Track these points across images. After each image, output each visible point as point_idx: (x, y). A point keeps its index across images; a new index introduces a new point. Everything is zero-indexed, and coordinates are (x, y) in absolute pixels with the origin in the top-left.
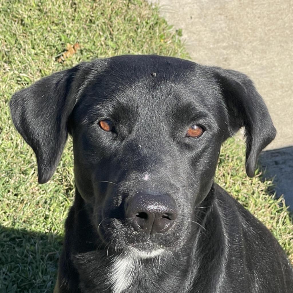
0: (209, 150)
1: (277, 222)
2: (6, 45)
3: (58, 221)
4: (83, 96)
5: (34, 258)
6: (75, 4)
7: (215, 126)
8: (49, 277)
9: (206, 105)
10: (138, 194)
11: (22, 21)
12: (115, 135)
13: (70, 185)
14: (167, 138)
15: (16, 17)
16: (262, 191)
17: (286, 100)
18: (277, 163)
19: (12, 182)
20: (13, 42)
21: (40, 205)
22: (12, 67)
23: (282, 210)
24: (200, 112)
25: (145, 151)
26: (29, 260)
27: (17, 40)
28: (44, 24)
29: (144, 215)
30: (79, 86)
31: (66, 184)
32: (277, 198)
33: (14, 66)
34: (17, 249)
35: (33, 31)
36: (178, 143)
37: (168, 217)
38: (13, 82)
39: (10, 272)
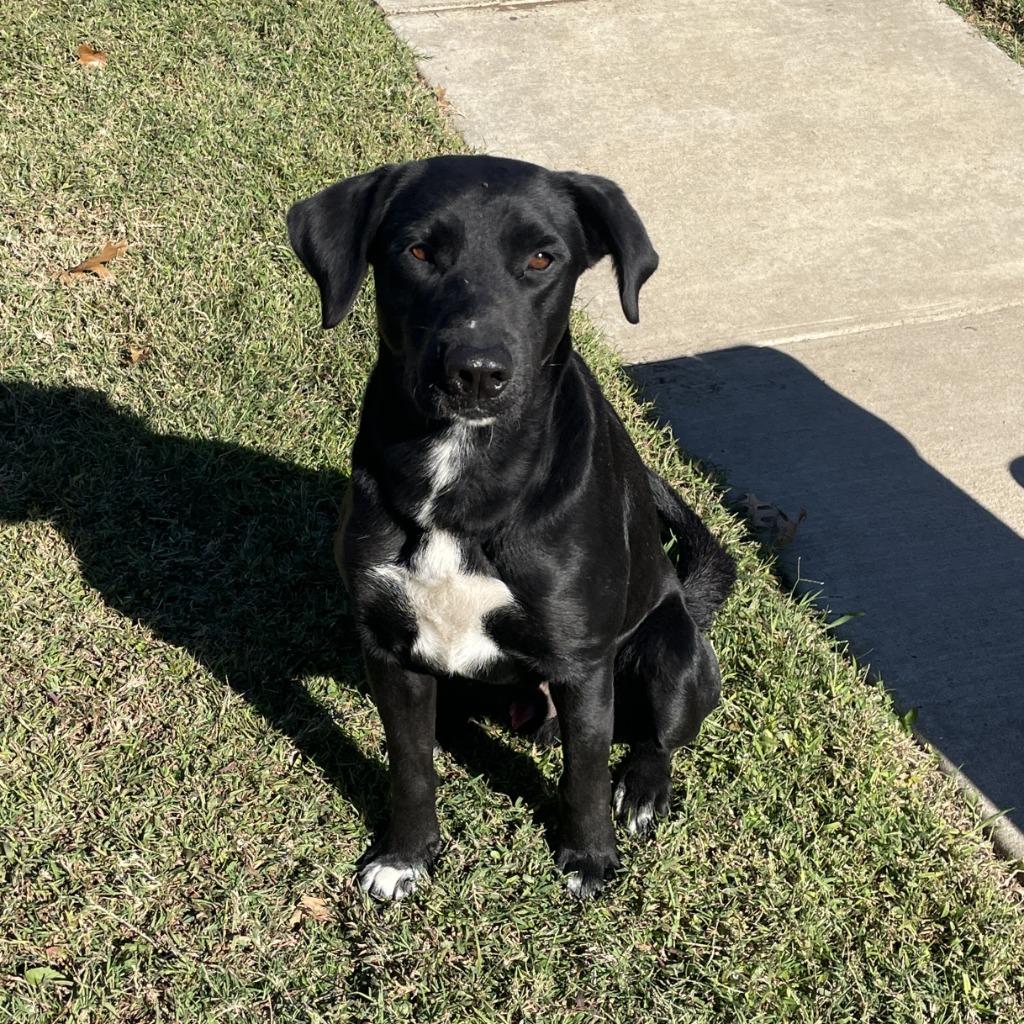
0: (559, 286)
1: (661, 462)
2: (256, 206)
3: (333, 454)
4: (391, 212)
5: (298, 506)
6: (359, 147)
7: (567, 255)
8: (320, 533)
9: (555, 226)
10: (461, 347)
11: (280, 170)
12: (433, 266)
13: (352, 405)
14: (503, 271)
15: (270, 165)
16: (638, 417)
17: (678, 291)
18: (662, 381)
19: (265, 398)
20: (266, 201)
21: (306, 432)
22: (264, 235)
23: (668, 444)
24: (548, 237)
25: (473, 289)
26: (290, 510)
27: (271, 197)
28: (313, 175)
29: (467, 375)
30: (386, 197)
31: (345, 402)
32: (660, 427)
33: (267, 234)
34: (272, 494)
35: (296, 185)
36: (517, 278)
37: (498, 376)
38: (266, 258)
39: (262, 527)
